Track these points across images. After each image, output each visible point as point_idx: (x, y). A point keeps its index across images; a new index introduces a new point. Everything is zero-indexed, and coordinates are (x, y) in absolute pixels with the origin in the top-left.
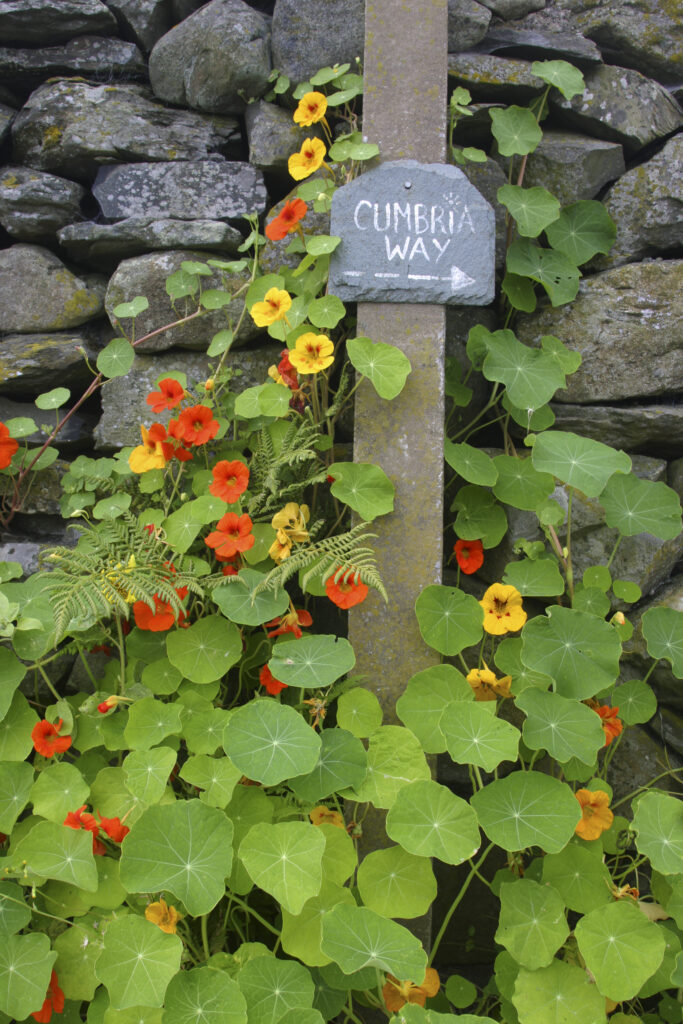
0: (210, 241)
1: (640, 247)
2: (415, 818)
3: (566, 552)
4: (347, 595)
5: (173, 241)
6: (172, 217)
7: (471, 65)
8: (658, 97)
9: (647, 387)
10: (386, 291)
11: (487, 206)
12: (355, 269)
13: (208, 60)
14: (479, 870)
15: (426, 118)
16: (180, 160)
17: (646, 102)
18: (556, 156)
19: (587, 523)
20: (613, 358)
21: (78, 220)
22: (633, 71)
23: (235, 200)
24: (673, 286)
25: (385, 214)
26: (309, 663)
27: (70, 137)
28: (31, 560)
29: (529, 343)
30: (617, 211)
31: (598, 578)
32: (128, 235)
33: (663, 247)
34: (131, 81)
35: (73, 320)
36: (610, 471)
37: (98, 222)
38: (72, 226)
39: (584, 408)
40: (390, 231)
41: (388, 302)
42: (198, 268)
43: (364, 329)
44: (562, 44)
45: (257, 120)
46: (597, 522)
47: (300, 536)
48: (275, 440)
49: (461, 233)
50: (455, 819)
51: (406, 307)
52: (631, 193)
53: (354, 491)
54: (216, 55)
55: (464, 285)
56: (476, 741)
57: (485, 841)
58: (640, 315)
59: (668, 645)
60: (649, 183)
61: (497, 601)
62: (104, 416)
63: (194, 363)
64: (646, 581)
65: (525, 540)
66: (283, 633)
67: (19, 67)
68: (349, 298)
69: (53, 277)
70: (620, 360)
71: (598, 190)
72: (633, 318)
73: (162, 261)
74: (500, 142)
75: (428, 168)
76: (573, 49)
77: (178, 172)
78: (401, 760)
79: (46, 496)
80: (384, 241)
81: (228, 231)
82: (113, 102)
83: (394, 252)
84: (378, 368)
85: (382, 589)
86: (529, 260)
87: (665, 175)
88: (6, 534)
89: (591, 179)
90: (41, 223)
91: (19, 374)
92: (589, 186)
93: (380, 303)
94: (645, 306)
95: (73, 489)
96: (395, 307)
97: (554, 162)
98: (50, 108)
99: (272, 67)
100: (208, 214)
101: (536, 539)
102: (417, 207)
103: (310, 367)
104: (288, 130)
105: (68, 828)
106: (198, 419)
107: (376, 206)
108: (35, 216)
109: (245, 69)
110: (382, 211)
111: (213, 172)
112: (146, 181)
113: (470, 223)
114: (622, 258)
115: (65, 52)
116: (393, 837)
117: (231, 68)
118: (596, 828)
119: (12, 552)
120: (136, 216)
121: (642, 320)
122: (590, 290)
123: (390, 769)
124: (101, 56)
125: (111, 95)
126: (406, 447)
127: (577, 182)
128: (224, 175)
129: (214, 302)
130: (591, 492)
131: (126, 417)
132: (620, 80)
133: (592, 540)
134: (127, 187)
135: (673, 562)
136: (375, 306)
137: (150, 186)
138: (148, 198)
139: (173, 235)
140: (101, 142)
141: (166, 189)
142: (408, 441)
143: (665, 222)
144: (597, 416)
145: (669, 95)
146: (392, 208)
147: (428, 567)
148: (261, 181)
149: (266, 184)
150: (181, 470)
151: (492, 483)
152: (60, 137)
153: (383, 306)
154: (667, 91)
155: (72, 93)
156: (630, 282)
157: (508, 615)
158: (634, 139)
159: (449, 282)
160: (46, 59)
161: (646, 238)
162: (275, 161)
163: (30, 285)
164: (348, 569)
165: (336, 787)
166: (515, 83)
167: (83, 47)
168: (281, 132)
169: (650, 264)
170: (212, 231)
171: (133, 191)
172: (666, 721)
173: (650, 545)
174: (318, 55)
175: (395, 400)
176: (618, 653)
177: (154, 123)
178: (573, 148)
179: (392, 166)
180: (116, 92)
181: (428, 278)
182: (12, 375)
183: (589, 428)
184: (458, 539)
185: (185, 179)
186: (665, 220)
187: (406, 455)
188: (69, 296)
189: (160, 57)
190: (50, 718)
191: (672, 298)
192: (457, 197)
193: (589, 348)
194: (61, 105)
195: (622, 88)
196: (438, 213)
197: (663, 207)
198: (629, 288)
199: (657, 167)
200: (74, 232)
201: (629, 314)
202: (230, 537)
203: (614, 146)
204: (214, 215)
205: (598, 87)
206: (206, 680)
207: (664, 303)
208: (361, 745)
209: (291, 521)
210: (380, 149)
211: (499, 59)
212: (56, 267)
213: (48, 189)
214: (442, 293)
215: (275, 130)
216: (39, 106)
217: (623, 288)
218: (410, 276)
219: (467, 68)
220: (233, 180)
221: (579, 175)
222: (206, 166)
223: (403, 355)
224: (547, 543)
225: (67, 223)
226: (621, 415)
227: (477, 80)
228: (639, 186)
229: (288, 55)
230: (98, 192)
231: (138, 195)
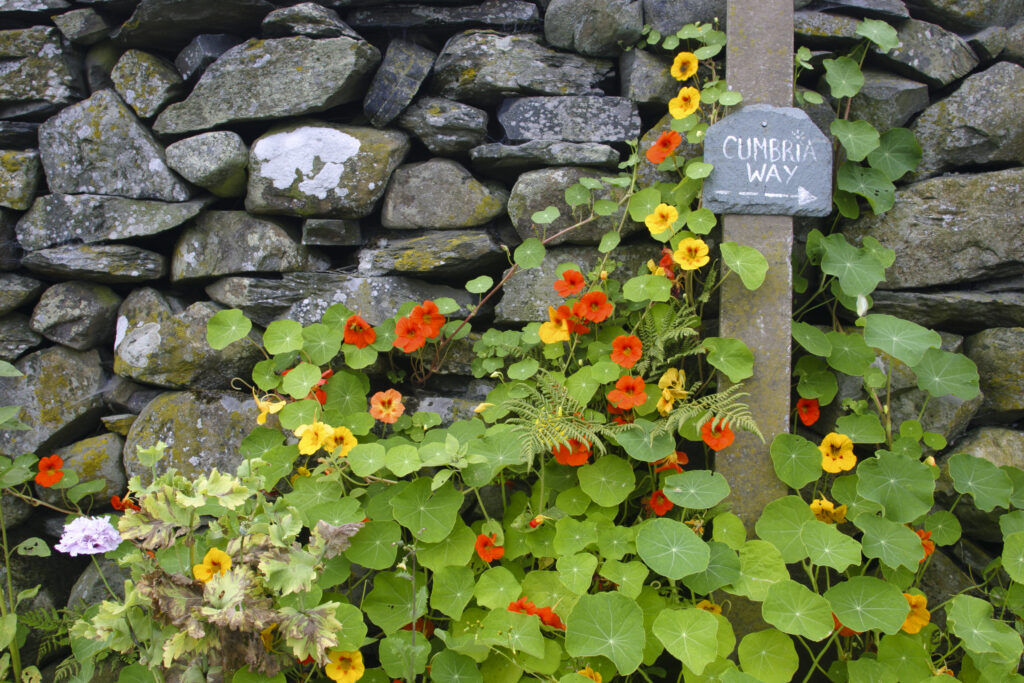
0: (598, 160)
1: (942, 165)
2: (781, 608)
3: (886, 408)
4: (718, 439)
5: (567, 160)
6: (564, 140)
7: (804, 21)
8: (957, 47)
9: (947, 277)
10: (748, 206)
11: (825, 140)
12: (723, 189)
13: (595, 18)
14: (820, 663)
15: (777, 72)
16: (570, 95)
17: (947, 51)
18: (873, 94)
19: (900, 387)
20: (919, 254)
21: (489, 141)
22: (936, 26)
23: (616, 128)
24: (969, 196)
25: (747, 147)
26: (692, 491)
27: (484, 77)
28: (446, 412)
29: (851, 242)
30: (923, 137)
31: (912, 429)
32: (531, 154)
33: (960, 164)
34: (530, 32)
35: (482, 220)
36: (925, 346)
37: (504, 143)
38: (483, 146)
39: (896, 294)
40: (751, 160)
41: (749, 214)
42: (590, 183)
43: (729, 234)
44: (878, 5)
45: (635, 66)
46: (909, 385)
47: (681, 394)
48: (656, 319)
49: (806, 161)
50: (813, 609)
51: (763, 218)
52: (934, 123)
53: (722, 359)
54: (603, 15)
55: (808, 201)
56: (827, 550)
57: (838, 625)
58: (942, 220)
59: (970, 483)
60: (949, 115)
61: (832, 446)
62: (505, 296)
63: (579, 255)
64: (948, 434)
65: (851, 399)
66: (667, 469)
67: (442, 21)
68: (718, 211)
69: (465, 186)
70: (925, 256)
71: (907, 120)
72: (937, 222)
73: (558, 175)
74: (832, 85)
75: (780, 111)
76: (887, 8)
77: (569, 104)
78: (766, 566)
79: (458, 360)
80: (746, 167)
81: (612, 152)
82: (517, 49)
83: (754, 176)
84: (743, 266)
85: (760, 434)
86: (853, 177)
87: (962, 108)
88: (420, 390)
89: (902, 111)
90: (458, 143)
91: (442, 263)
92: (900, 117)
93: (743, 215)
94: (946, 212)
95: (485, 355)
96: (754, 217)
97: (873, 98)
98: (469, 55)
99: (644, 23)
100: (593, 138)
101: (861, 399)
102: (771, 141)
103: (690, 264)
104: (660, 74)
105: (513, 613)
106: (595, 302)
107: (740, 140)
108: (454, 138)
109: (625, 26)
110: (744, 144)
111: (596, 105)
112: (542, 111)
113: (813, 153)
114: (926, 173)
115: (480, 10)
116: (768, 621)
117: (614, 25)
118: (916, 624)
119: (431, 404)
120: (536, 139)
121: (944, 223)
122: (901, 200)
123: (757, 573)
124: (508, 13)
125: (515, 43)
126: (762, 326)
127: (891, 114)
128: (606, 107)
129: (604, 209)
130: (910, 362)
131: (522, 298)
132: (925, 32)
133: (904, 400)
134: (527, 115)
135: (969, 419)
136: (739, 217)
137: (546, 115)
138: (544, 125)
139: (568, 155)
140: (508, 80)
141: (559, 117)
142: (764, 322)
143: (962, 145)
144: (907, 300)
145: (964, 44)
146: (752, 142)
147: (779, 419)
148: (636, 112)
149: (640, 115)
150: (576, 341)
151: (828, 354)
152: (475, 76)
153: (745, 217)
154: (963, 41)
155: (486, 43)
156: (934, 193)
157: (841, 457)
158: (937, 81)
159: (797, 199)
160: (464, 15)
161: (947, 158)
162: (650, 99)
163: (448, 192)
164: (730, 420)
165: (721, 583)
166: (840, 35)
167: (494, 6)
168: (654, 75)
169: (950, 179)
170: (600, 153)
171: (532, 119)
172: (965, 548)
173: (952, 406)
174: (683, 15)
175: (756, 291)
176: (931, 488)
177: (550, 66)
178: (887, 88)
179: (752, 109)
180: (520, 41)
181: (780, 196)
182: (437, 264)
183: (900, 310)
184: (800, 397)
185: (574, 110)
186: (963, 143)
187: (762, 331)
188: (479, 201)
189: (555, 15)
190: (485, 533)
191: (968, 206)
192: (803, 133)
193: (901, 246)
194: (477, 52)
195: (927, 39)
196: (788, 146)
197: (961, 134)
198: (933, 198)
199: (956, 102)
200: (484, 150)
201: (933, 219)
202: (627, 394)
203: (920, 85)
204: (598, 139)
205: (906, 37)
206: (608, 505)
207: (962, 210)
208: (735, 554)
209: (674, 383)
210: (743, 96)
211: (826, 16)
212: (468, 178)
213: (466, 118)
214: (791, 208)
215: (649, 73)
216: (459, 52)
217: (928, 198)
218: (766, 195)
219: (801, 23)
220: (614, 111)
221: (894, 108)
222: (591, 99)
223: (761, 255)
224: (871, 401)
225: (479, 144)
226: (926, 299)
227: (810, 33)
228: (941, 117)
229: (659, 15)
230: (503, 119)
231: (537, 122)
